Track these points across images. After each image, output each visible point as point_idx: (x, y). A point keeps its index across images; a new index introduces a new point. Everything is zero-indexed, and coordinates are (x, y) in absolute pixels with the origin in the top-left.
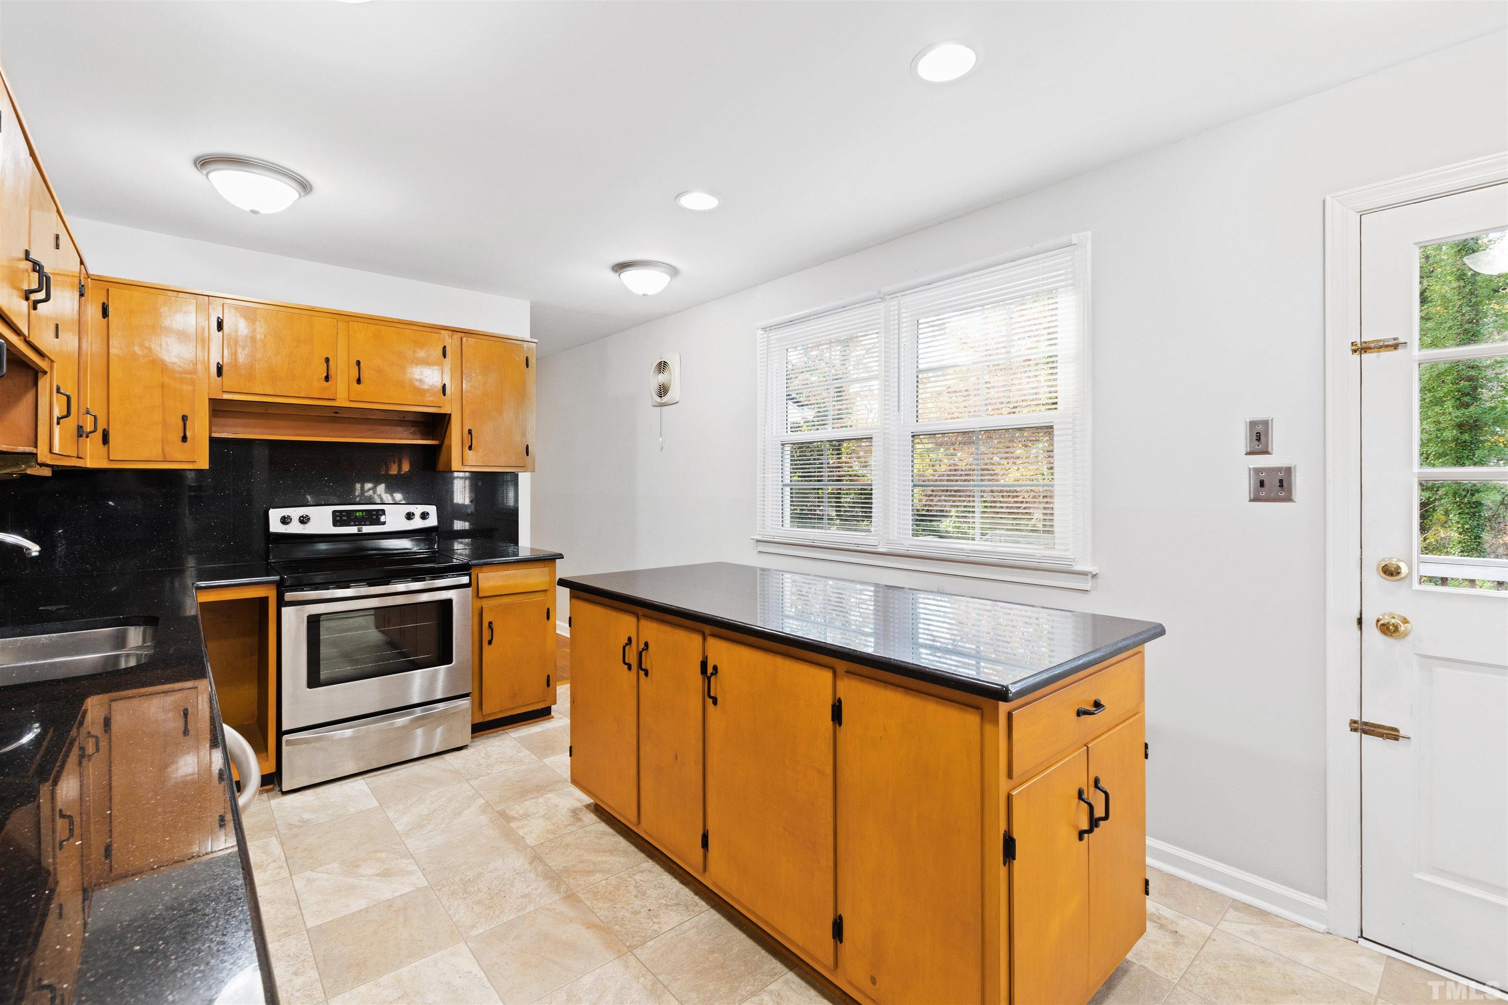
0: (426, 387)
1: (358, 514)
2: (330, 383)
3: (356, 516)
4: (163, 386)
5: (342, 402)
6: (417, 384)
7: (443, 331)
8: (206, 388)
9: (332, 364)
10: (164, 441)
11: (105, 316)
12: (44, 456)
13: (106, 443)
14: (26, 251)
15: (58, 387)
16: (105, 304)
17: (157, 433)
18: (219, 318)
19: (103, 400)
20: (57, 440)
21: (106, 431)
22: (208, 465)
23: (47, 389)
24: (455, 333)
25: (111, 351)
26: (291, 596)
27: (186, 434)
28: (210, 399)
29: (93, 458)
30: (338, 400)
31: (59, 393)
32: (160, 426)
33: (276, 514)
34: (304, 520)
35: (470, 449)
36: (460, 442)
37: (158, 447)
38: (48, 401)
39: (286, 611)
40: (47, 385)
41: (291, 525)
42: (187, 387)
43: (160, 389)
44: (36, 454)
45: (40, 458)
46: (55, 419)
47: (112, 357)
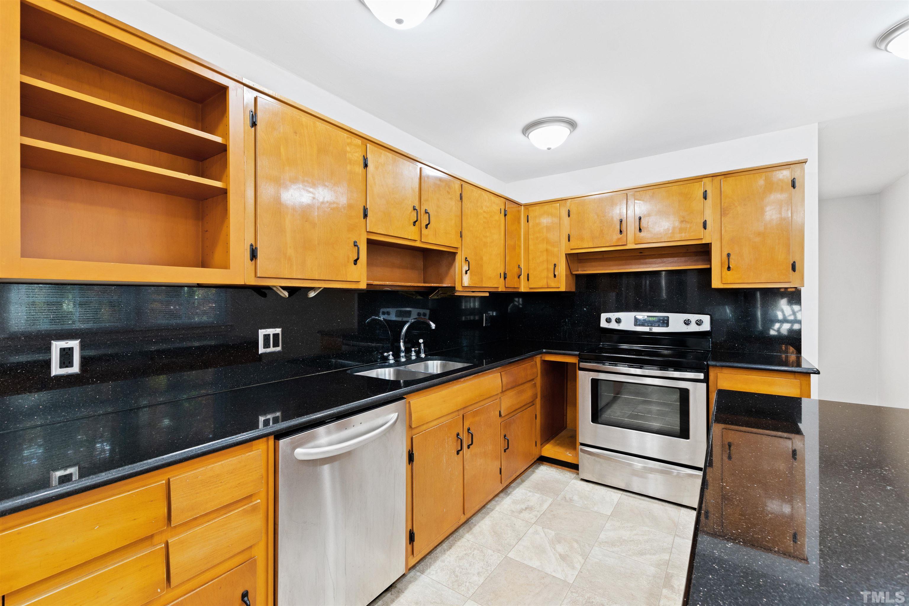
1: (651, 319)
2: (622, 235)
3: (649, 321)
4: (547, 250)
5: (630, 246)
7: (703, 179)
8: (564, 248)
9: (624, 223)
10: (547, 277)
11: (528, 221)
12: (458, 288)
13: (528, 280)
14: (414, 207)
15: (466, 258)
16: (528, 216)
17: (545, 274)
18: (569, 210)
19: (527, 260)
20: (466, 281)
21: (528, 274)
22: (566, 289)
23: (459, 259)
24: (714, 177)
25: (530, 237)
26: (583, 365)
27: (555, 273)
28: (566, 254)
29: (524, 287)
30: (628, 245)
31: (466, 261)
32: (546, 270)
33: (604, 316)
34: (618, 321)
35: (729, 269)
36: (719, 265)
37: (545, 281)
38: (460, 264)
39: (580, 373)
40: (458, 258)
41: (611, 324)
42: (556, 249)
43: (546, 252)
44: (455, 287)
45: (456, 289)
46: (464, 272)
47: (530, 240)
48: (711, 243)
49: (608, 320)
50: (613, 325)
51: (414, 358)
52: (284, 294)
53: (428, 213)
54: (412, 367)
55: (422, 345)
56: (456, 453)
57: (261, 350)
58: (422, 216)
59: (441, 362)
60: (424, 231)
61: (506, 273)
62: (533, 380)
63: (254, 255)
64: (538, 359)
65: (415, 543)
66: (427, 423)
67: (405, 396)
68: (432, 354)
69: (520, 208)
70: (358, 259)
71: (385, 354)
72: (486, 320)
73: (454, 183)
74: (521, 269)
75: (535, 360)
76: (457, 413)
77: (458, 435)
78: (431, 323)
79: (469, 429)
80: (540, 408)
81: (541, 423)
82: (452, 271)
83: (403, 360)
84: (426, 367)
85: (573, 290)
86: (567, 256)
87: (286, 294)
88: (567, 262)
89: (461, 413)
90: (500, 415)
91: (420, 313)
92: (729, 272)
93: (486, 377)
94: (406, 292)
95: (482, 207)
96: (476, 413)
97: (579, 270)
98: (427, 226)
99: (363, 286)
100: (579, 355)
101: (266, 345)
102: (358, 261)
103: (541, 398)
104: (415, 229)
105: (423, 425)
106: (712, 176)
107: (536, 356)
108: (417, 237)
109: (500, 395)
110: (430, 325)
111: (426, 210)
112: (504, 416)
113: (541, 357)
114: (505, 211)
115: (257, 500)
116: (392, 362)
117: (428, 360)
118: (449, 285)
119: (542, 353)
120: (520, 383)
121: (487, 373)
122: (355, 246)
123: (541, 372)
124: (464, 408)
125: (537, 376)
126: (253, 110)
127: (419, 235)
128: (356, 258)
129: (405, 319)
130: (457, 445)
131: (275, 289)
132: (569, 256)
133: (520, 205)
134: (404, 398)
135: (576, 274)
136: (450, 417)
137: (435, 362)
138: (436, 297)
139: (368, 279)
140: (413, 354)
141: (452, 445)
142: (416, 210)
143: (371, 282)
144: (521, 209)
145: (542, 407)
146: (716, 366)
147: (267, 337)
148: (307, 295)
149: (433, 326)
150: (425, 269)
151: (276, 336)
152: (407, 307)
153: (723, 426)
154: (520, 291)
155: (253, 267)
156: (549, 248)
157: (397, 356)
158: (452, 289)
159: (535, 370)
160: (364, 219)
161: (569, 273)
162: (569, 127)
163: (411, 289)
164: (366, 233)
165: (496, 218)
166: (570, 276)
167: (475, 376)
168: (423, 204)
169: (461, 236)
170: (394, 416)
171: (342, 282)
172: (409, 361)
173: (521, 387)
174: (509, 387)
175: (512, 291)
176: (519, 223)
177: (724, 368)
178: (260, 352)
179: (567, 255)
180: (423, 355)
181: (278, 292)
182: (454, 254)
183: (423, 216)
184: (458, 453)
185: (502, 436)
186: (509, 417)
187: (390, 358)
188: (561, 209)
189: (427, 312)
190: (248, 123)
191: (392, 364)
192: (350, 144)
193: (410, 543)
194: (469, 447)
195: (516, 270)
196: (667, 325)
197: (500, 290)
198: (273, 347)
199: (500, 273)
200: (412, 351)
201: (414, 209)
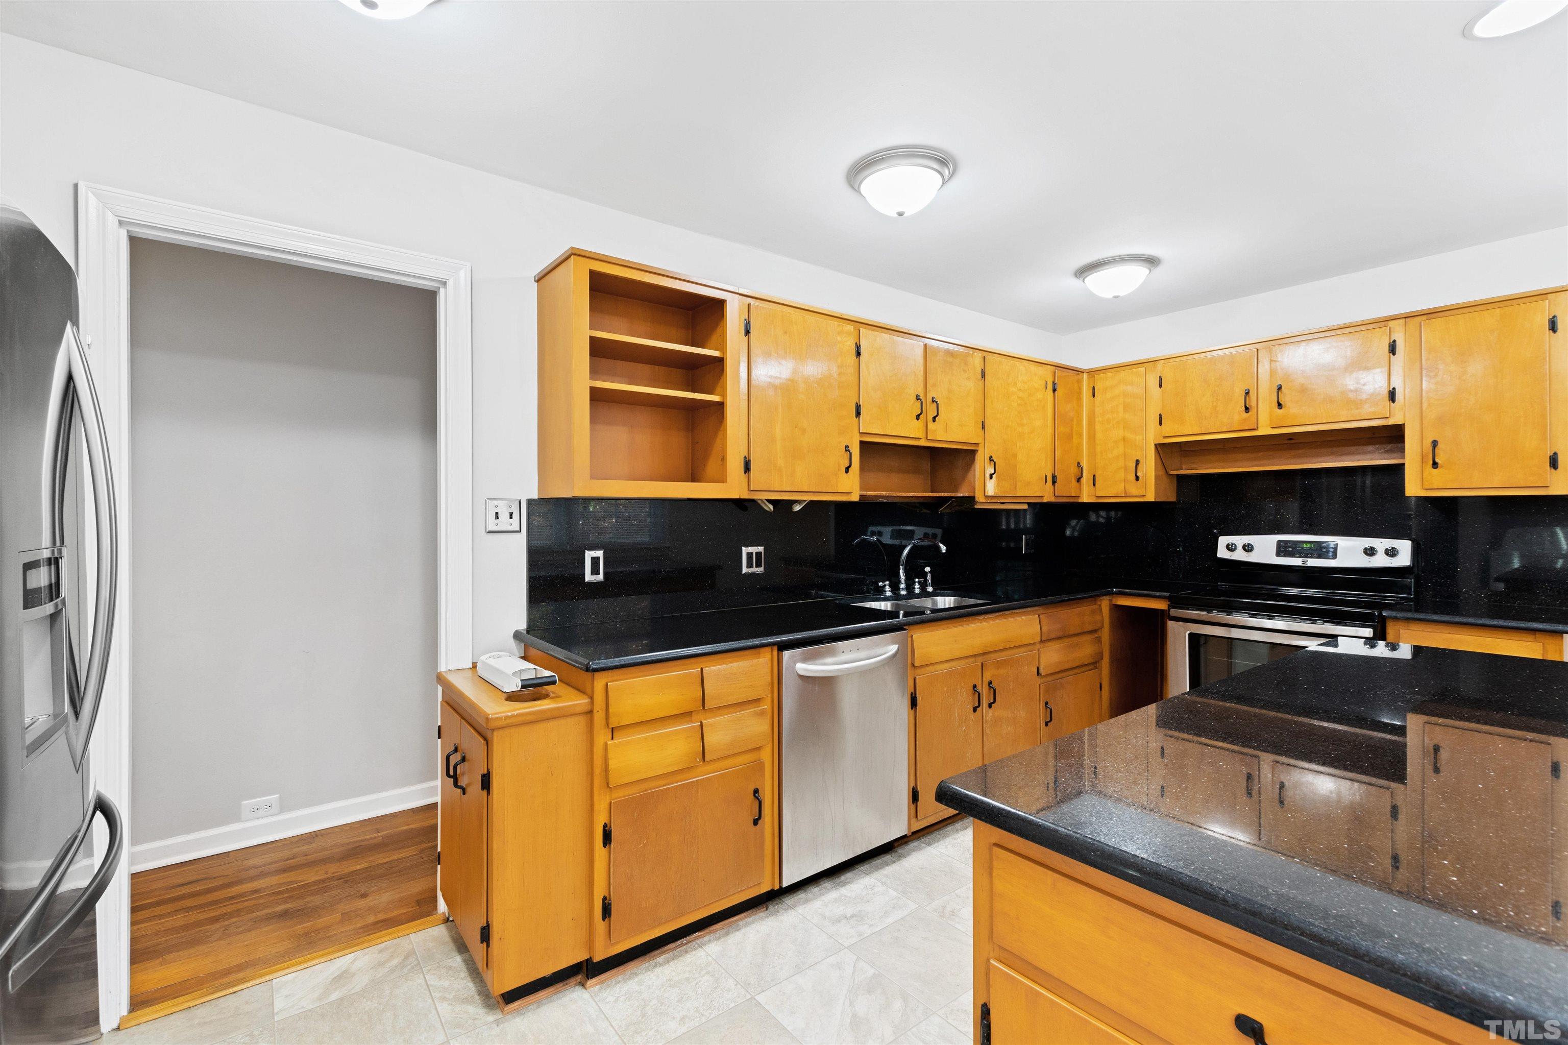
0: (1364, 397)
1: (1305, 546)
2: (1250, 413)
3: (1303, 548)
4: (1124, 439)
5: (1264, 431)
6: (1351, 395)
7: (1390, 322)
8: (1152, 436)
9: (1253, 395)
10: (1125, 481)
11: (1094, 396)
12: (979, 497)
13: (1094, 485)
14: (917, 396)
15: (991, 457)
16: (1094, 387)
17: (1121, 475)
18: (1160, 377)
19: (1093, 455)
20: (991, 488)
21: (1094, 476)
22: (1155, 499)
23: (981, 459)
24: (1409, 319)
25: (1097, 419)
26: (1174, 612)
27: (1138, 475)
28: (1156, 445)
29: (1088, 496)
30: (1259, 429)
31: (990, 460)
32: (1123, 470)
33: (1223, 541)
34: (1248, 548)
35: (1436, 466)
36: (1418, 458)
37: (1122, 485)
38: (982, 466)
39: (1171, 624)
40: (979, 457)
41: (1236, 553)
42: (1139, 438)
43: (1123, 443)
44: (975, 497)
45: (977, 499)
46: (988, 476)
47: (1096, 423)
48: (1404, 424)
49: (1231, 548)
50: (1240, 555)
51: (917, 591)
52: (769, 508)
53: (936, 402)
54: (915, 602)
55: (929, 577)
56: (972, 709)
57: (745, 570)
58: (928, 407)
59: (955, 599)
60: (931, 426)
61: (1056, 474)
62: (1095, 631)
63: (747, 468)
64: (1105, 603)
65: (919, 803)
66: (934, 664)
67: (906, 627)
68: (942, 588)
69: (1080, 377)
70: (850, 466)
71: (880, 584)
72: (1027, 544)
73: (972, 357)
74: (1082, 468)
75: (1098, 603)
76: (973, 659)
77: (975, 686)
78: (941, 545)
79: (990, 683)
80: (1108, 675)
81: (1111, 699)
82: (970, 475)
83: (903, 593)
84: (935, 603)
85: (1172, 498)
86: (1159, 448)
87: (771, 507)
88: (1158, 458)
89: (980, 660)
90: (1038, 673)
91: (928, 534)
92: (1435, 470)
93: (1016, 619)
94: (907, 504)
95: (1015, 384)
96: (1000, 664)
97: (1184, 467)
98: (934, 419)
99: (855, 498)
100: (1169, 598)
101: (750, 565)
102: (850, 469)
103: (1112, 662)
104: (920, 424)
105: (929, 665)
106: (1405, 318)
107: (1102, 598)
108: (921, 434)
109: (1038, 646)
110: (939, 548)
111: (933, 398)
112: (1047, 675)
113: (1111, 600)
114: (1054, 384)
115: (764, 706)
116: (888, 594)
117: (938, 596)
118: (967, 495)
119: (1111, 594)
120: (1072, 632)
121: (1017, 613)
122: (846, 451)
123: (1111, 623)
124: (984, 654)
125: (1102, 627)
126: (747, 319)
127: (925, 432)
128: (847, 465)
129: (904, 542)
130: (974, 700)
131: (759, 502)
132: (1161, 448)
133: (1079, 371)
134: (906, 630)
135: (1178, 476)
136: (963, 662)
137: (947, 598)
138: (948, 511)
139: (861, 489)
140: (917, 586)
141: (966, 700)
142: (920, 400)
143: (864, 493)
144: (1083, 378)
145: (1112, 674)
146: (1395, 619)
147: (750, 555)
148: (791, 508)
149: (943, 548)
150: (933, 472)
151: (759, 554)
152: (907, 525)
153: (1425, 718)
154: (1080, 501)
155: (747, 480)
156: (1129, 435)
157: (895, 587)
158: (971, 499)
159: (1098, 618)
160: (856, 417)
161: (1162, 472)
162: (1148, 265)
163: (914, 500)
164: (859, 434)
165: (1039, 395)
166: (1165, 479)
167: (1000, 615)
168: (929, 391)
169: (983, 428)
170: (893, 648)
171: (832, 494)
172: (911, 594)
173: (1075, 640)
174: (1053, 636)
175: (1064, 501)
176: (1079, 399)
177: (1411, 621)
178: (743, 572)
179: (1158, 446)
180: (930, 589)
181: (763, 506)
182: (973, 453)
183: (930, 406)
184: (975, 710)
185: (1042, 704)
186: (1053, 679)
187: (887, 590)
188: (1147, 376)
189: (939, 532)
190: (743, 332)
191: (889, 596)
192: (840, 333)
193: (913, 803)
194: (990, 706)
195: (1074, 470)
196: (1335, 556)
197: (1045, 500)
198: (756, 567)
199: (1046, 476)
200: (915, 582)
201: (918, 398)
